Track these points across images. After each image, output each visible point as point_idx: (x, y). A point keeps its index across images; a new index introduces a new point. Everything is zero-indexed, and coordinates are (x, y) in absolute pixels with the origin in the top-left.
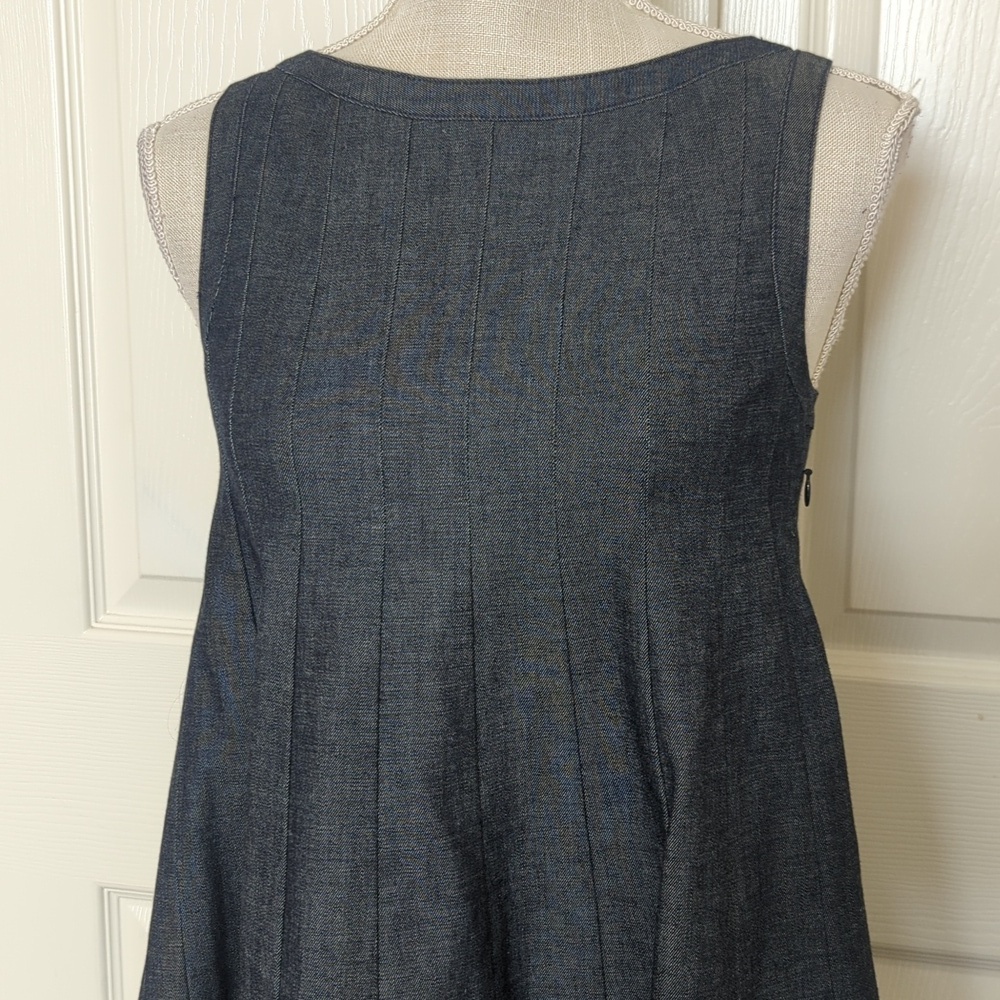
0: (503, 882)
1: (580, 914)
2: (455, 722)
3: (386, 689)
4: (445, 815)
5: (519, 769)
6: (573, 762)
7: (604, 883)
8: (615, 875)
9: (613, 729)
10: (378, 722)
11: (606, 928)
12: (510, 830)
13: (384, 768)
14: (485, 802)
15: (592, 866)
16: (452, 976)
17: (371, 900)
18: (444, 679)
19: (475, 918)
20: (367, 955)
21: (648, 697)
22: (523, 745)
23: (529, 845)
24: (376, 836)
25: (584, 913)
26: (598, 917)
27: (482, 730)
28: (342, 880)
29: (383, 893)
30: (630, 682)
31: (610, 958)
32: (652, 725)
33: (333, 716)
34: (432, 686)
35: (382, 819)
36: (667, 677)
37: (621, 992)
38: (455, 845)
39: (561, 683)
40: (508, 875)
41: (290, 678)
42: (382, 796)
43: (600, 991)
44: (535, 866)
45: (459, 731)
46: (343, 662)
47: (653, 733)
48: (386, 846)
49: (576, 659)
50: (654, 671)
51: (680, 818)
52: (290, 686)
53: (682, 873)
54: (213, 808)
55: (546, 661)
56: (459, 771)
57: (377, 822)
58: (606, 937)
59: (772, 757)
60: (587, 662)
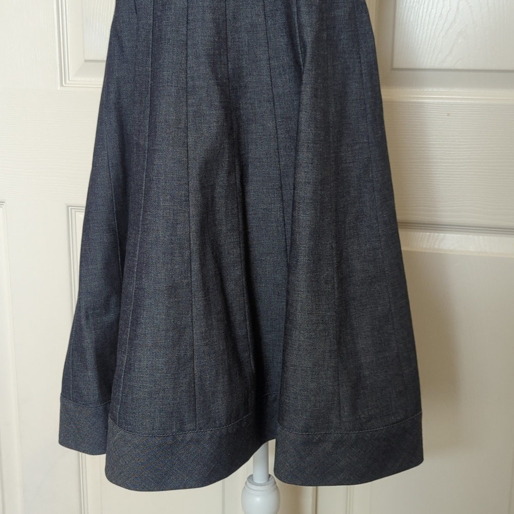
0: (238, 109)
1: (269, 125)
2: (218, 33)
3: (190, 18)
4: (214, 71)
5: (244, 59)
6: (265, 57)
7: (279, 111)
8: (283, 108)
9: (282, 41)
10: (187, 32)
11: (279, 132)
12: (241, 87)
13: (189, 51)
14: (231, 72)
15: (274, 104)
16: (217, 138)
17: (184, 104)
18: (213, 13)
19: (226, 116)
20: (182, 125)
21: (296, 19)
22: (246, 49)
23: (249, 94)
24: (186, 78)
25: (271, 125)
26: (276, 127)
27: (229, 40)
28: (173, 94)
29: (190, 102)
30: (289, 17)
31: (281, 145)
32: (297, 31)
33: (169, 28)
34: (209, 16)
35: (189, 72)
36: (304, 9)
37: (286, 159)
38: (218, 84)
39: (261, 19)
40: (240, 106)
41: (152, 18)
42: (189, 62)
43: (277, 160)
44: (251, 104)
45: (220, 37)
46: (173, 6)
47: (298, 35)
48: (190, 83)
49: (267, 9)
50: (298, 8)
51: (308, 66)
52: (151, 21)
53: (308, 89)
54: (119, 95)
55: (255, 10)
56: (220, 54)
57: (187, 73)
58: (280, 136)
59: (346, 56)
60: (272, 11)
